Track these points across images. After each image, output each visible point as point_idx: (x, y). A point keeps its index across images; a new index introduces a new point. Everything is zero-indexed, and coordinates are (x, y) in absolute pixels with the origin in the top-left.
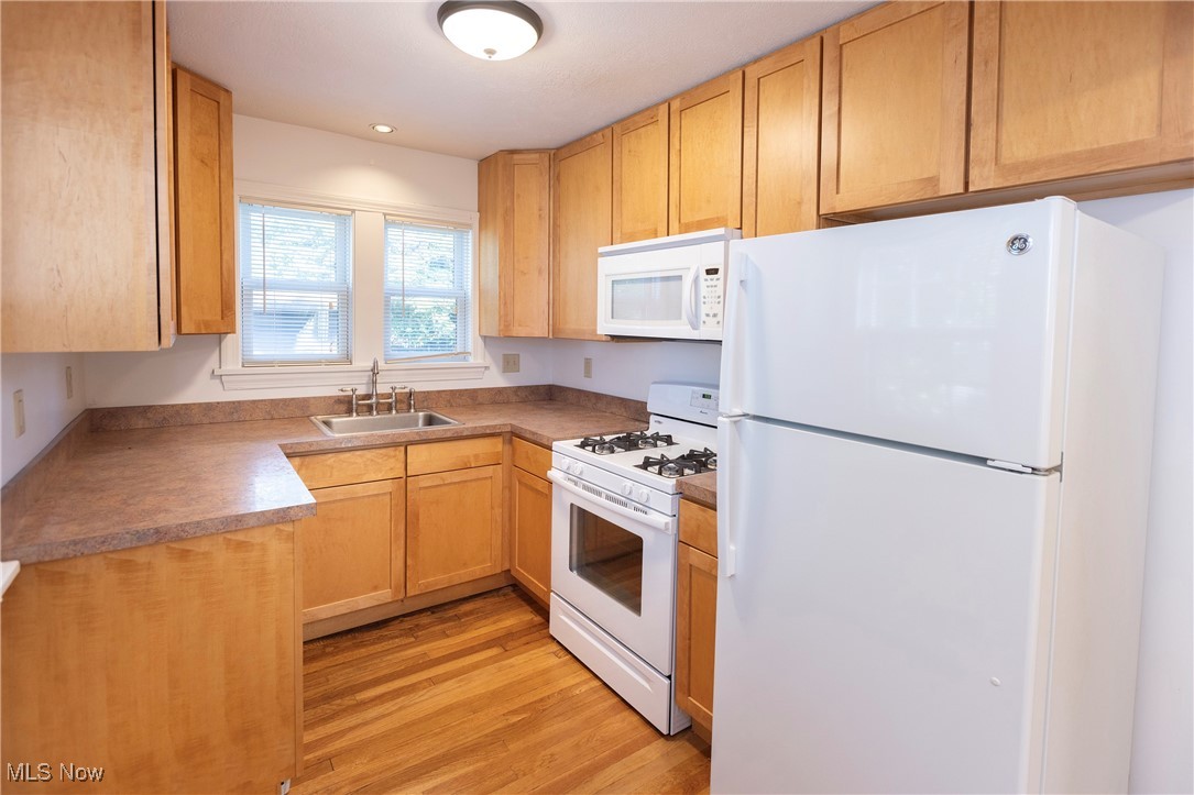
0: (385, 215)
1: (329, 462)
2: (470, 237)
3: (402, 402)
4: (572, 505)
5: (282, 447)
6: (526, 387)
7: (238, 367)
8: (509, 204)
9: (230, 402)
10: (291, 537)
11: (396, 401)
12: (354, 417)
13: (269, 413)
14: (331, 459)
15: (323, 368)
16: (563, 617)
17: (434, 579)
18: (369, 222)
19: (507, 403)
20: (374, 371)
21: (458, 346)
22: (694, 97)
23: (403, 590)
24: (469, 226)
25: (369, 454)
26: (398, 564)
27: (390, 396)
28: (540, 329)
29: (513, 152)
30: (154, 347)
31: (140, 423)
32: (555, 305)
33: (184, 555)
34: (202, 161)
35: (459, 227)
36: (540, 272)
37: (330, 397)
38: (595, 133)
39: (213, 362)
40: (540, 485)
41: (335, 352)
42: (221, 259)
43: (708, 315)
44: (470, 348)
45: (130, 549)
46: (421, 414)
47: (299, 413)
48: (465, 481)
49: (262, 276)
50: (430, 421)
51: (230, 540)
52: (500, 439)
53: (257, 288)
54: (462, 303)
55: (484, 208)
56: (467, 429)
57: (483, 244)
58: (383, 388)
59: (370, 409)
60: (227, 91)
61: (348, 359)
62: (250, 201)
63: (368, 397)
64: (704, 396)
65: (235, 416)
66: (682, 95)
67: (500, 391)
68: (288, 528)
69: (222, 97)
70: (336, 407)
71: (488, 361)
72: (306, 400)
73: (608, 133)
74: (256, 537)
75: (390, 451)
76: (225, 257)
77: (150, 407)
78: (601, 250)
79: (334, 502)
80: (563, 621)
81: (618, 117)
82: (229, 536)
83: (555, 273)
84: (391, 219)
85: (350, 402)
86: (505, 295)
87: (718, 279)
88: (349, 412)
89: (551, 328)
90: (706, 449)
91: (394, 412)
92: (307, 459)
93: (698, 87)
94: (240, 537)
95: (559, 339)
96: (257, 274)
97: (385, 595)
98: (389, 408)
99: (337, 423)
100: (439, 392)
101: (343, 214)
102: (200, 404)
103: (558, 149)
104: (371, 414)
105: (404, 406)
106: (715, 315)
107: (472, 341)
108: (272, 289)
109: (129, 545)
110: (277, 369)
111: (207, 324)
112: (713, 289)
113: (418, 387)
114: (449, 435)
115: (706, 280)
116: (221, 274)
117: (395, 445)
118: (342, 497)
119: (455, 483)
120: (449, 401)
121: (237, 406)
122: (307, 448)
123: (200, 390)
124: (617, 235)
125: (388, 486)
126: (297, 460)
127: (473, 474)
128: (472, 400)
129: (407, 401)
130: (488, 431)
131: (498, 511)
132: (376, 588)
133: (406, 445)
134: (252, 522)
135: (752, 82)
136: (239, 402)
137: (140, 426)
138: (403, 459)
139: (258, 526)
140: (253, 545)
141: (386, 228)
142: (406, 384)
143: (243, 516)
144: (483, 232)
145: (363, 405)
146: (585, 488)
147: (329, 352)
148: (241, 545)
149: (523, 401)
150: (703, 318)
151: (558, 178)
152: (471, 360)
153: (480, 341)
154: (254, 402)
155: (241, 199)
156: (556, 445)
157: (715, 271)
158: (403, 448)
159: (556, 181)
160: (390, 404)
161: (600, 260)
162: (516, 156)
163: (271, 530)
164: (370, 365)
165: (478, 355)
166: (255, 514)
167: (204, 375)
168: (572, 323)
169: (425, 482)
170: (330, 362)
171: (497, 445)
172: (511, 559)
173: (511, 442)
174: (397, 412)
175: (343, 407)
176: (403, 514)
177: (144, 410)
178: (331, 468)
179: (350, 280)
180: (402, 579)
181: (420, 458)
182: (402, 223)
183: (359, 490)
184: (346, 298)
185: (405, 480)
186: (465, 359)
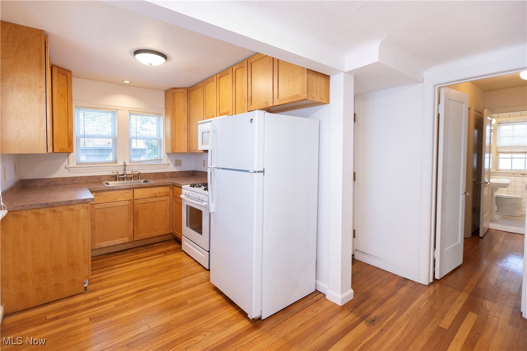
0: (129, 111)
2: (162, 118)
3: (136, 177)
4: (187, 205)
5: (89, 189)
6: (184, 171)
7: (75, 165)
8: (173, 106)
9: (72, 177)
10: (87, 208)
11: (133, 176)
12: (118, 182)
13: (86, 181)
14: (106, 193)
15: (107, 165)
16: (185, 243)
17: (144, 234)
18: (123, 113)
19: (176, 177)
20: (125, 166)
22: (222, 74)
23: (133, 238)
24: (162, 114)
25: (120, 192)
26: (131, 229)
27: (131, 174)
28: (185, 150)
29: (175, 88)
30: (46, 152)
31: (39, 184)
32: (189, 141)
33: (54, 211)
34: (61, 95)
35: (158, 115)
36: (184, 130)
37: (110, 175)
38: (200, 83)
39: (66, 163)
40: (179, 200)
41: (112, 159)
44: (163, 158)
45: (39, 208)
46: (143, 180)
47: (97, 181)
48: (156, 201)
51: (68, 208)
52: (169, 187)
53: (82, 137)
54: (160, 142)
55: (167, 108)
56: (156, 184)
57: (166, 120)
58: (128, 172)
59: (123, 179)
60: (70, 72)
61: (116, 162)
62: (79, 107)
63: (123, 175)
65: (74, 182)
66: (220, 73)
67: (174, 173)
68: (86, 205)
69: (68, 74)
70: (111, 179)
71: (169, 162)
72: (100, 176)
73: (202, 83)
74: (76, 207)
75: (128, 191)
76: (69, 127)
78: (199, 122)
79: (108, 207)
80: (186, 245)
81: (205, 79)
82: (68, 207)
83: (189, 130)
84: (132, 112)
85: (116, 177)
86: (173, 138)
88: (116, 180)
89: (189, 149)
92: (98, 193)
93: (223, 71)
94: (71, 207)
95: (192, 153)
96: (82, 133)
97: (126, 240)
98: (131, 178)
100: (150, 173)
101: (114, 111)
102: (61, 178)
103: (190, 87)
104: (124, 181)
105: (137, 178)
107: (162, 154)
108: (87, 138)
109: (38, 207)
110: (89, 166)
111: (63, 149)
113: (142, 172)
114: (149, 185)
116: (68, 132)
117: (130, 189)
119: (152, 202)
120: (154, 177)
122: (98, 189)
123: (61, 173)
124: (205, 117)
125: (127, 203)
126: (94, 194)
127: (158, 199)
128: (163, 175)
129: (137, 176)
130: (164, 184)
131: (168, 212)
132: (123, 237)
133: (134, 189)
134: (75, 203)
135: (234, 71)
136: (75, 177)
138: (132, 194)
139: (77, 204)
140: (75, 210)
141: (130, 116)
142: (137, 171)
143: (72, 201)
144: (166, 116)
145: (121, 178)
146: (190, 199)
147: (109, 160)
148: (71, 210)
149: (183, 176)
152: (163, 162)
153: (166, 155)
154: (81, 177)
155: (76, 107)
156: (183, 186)
158: (132, 190)
159: (189, 98)
161: (199, 125)
162: (176, 90)
163: (81, 205)
164: (123, 164)
165: (165, 160)
166: (75, 200)
167: (62, 168)
168: (194, 147)
169: (140, 202)
170: (110, 163)
171: (167, 189)
172: (173, 228)
173: (172, 188)
174: (134, 180)
175: (114, 179)
176: (133, 212)
177: (41, 180)
178: (106, 196)
179: (117, 134)
180: (132, 234)
181: (138, 193)
182: (136, 114)
183: (116, 204)
184: (115, 141)
185: (133, 201)
186: (161, 161)
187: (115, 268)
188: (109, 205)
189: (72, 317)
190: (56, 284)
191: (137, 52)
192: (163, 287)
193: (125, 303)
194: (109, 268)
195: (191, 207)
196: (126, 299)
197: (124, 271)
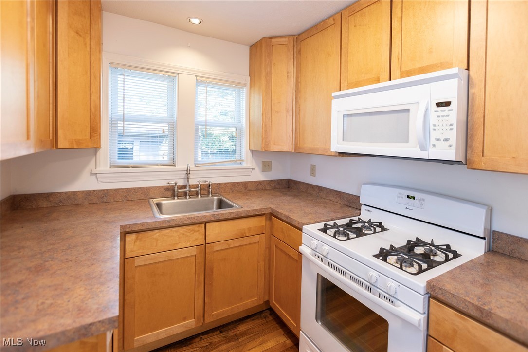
0: (196, 77)
1: (155, 236)
2: (245, 91)
3: (204, 190)
4: (318, 274)
5: (124, 227)
6: (275, 180)
7: (107, 168)
8: (269, 70)
9: (101, 190)
11: (201, 189)
12: (176, 200)
13: (125, 197)
14: (156, 234)
15: (159, 169)
16: (309, 351)
17: (221, 312)
18: (187, 81)
19: (265, 190)
20: (188, 172)
21: (237, 156)
23: (202, 319)
24: (244, 85)
25: (181, 230)
26: (200, 302)
27: (197, 186)
28: (286, 146)
29: (271, 38)
31: (44, 204)
32: (297, 132)
34: (77, 33)
35: (238, 85)
36: (287, 111)
37: (162, 187)
39: (91, 165)
40: (292, 253)
41: (167, 159)
42: (90, 99)
43: (438, 140)
44: (244, 157)
46: (215, 198)
48: (243, 245)
49: (123, 112)
50: (221, 204)
52: (264, 218)
53: (119, 119)
54: (240, 130)
55: (253, 74)
56: (244, 212)
57: (252, 95)
58: (193, 181)
59: (185, 194)
61: (173, 164)
63: (184, 187)
64: (408, 197)
65: (105, 199)
67: (260, 183)
70: (166, 193)
71: (254, 165)
72: (148, 189)
75: (195, 227)
77: (51, 194)
78: (334, 94)
79: (158, 263)
83: (295, 112)
84: (199, 80)
85: (174, 190)
86: (266, 125)
87: (450, 110)
88: (173, 196)
89: (294, 146)
90: (417, 239)
91: (199, 196)
92: (141, 235)
95: (298, 153)
96: (120, 112)
97: (191, 323)
98: (197, 194)
99: (165, 204)
100: (226, 183)
101: (172, 76)
102: (83, 192)
103: (299, 35)
104: (186, 198)
105: (206, 192)
106: (446, 140)
107: (244, 152)
108: (129, 120)
110: (131, 170)
111: (78, 142)
112: (445, 118)
113: (214, 181)
114: (232, 216)
115: (436, 111)
116: (90, 109)
117: (198, 223)
118: (163, 260)
119: (236, 247)
120: (231, 189)
121: (105, 193)
122: (141, 228)
123: (84, 183)
124: (344, 84)
125: (193, 251)
127: (247, 241)
128: (245, 189)
129: (207, 189)
130: (257, 213)
132: (185, 319)
133: (206, 223)
136: (107, 190)
137: (45, 206)
138: (204, 233)
141: (196, 85)
142: (207, 179)
144: (252, 89)
145: (181, 192)
146: (330, 265)
147: (162, 159)
149: (274, 189)
150: (433, 141)
151: (299, 52)
152: (244, 165)
153: (250, 154)
154: (116, 190)
156: (304, 227)
157: (448, 104)
158: (203, 225)
159: (298, 54)
160: (197, 191)
161: (334, 102)
162: (273, 40)
164: (185, 167)
165: (248, 162)
167: (86, 174)
168: (308, 143)
169: (217, 247)
170: (163, 165)
171: (261, 222)
172: (270, 294)
173: (270, 219)
174: (201, 197)
175: (170, 193)
176: (203, 268)
177: (48, 196)
178: (157, 240)
179: (175, 116)
180: (202, 313)
181: (215, 231)
182: (206, 82)
183: (175, 254)
184: (173, 126)
185: (204, 246)
186: (241, 164)
188: (162, 257)
195: (324, 279)
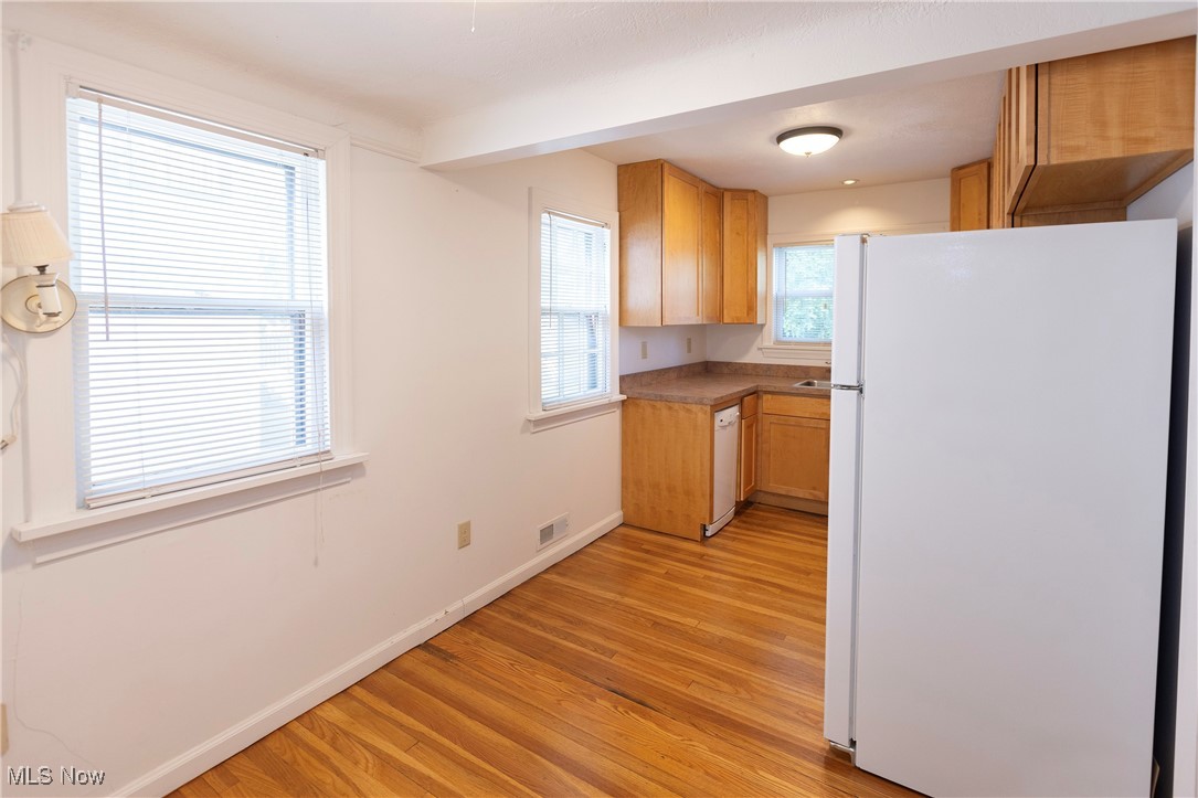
7: (771, 345)
9: (766, 364)
10: (706, 412)
29: (960, 168)
39: (758, 343)
45: (654, 400)
51: (685, 407)
62: (779, 246)
69: (750, 196)
76: (750, 282)
102: (752, 364)
110: (792, 347)
111: (737, 318)
121: (769, 367)
162: (961, 172)
167: (754, 348)
183: (804, 422)
187: (771, 534)
189: (657, 559)
190: (670, 512)
191: (781, 138)
192: (789, 595)
193: (718, 580)
194: (766, 530)
196: (724, 577)
197: (777, 544)
